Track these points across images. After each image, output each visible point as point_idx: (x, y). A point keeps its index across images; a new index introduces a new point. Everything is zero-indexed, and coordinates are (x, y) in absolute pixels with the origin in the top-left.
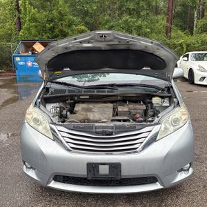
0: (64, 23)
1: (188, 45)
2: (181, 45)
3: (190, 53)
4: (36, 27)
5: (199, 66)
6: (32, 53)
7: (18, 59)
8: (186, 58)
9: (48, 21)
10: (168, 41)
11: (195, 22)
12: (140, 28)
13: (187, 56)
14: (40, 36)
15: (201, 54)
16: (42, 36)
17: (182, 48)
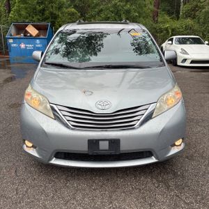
0: (54, 5)
1: (173, 30)
2: (167, 29)
3: (174, 37)
4: (26, 9)
5: (182, 49)
6: (25, 36)
7: (11, 41)
8: (171, 42)
9: (38, 3)
10: (155, 25)
11: (181, 7)
12: (128, 12)
13: (172, 40)
14: (30, 18)
15: (185, 38)
16: (33, 18)
17: (168, 32)
